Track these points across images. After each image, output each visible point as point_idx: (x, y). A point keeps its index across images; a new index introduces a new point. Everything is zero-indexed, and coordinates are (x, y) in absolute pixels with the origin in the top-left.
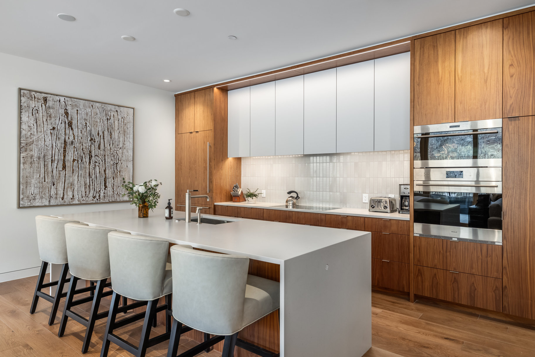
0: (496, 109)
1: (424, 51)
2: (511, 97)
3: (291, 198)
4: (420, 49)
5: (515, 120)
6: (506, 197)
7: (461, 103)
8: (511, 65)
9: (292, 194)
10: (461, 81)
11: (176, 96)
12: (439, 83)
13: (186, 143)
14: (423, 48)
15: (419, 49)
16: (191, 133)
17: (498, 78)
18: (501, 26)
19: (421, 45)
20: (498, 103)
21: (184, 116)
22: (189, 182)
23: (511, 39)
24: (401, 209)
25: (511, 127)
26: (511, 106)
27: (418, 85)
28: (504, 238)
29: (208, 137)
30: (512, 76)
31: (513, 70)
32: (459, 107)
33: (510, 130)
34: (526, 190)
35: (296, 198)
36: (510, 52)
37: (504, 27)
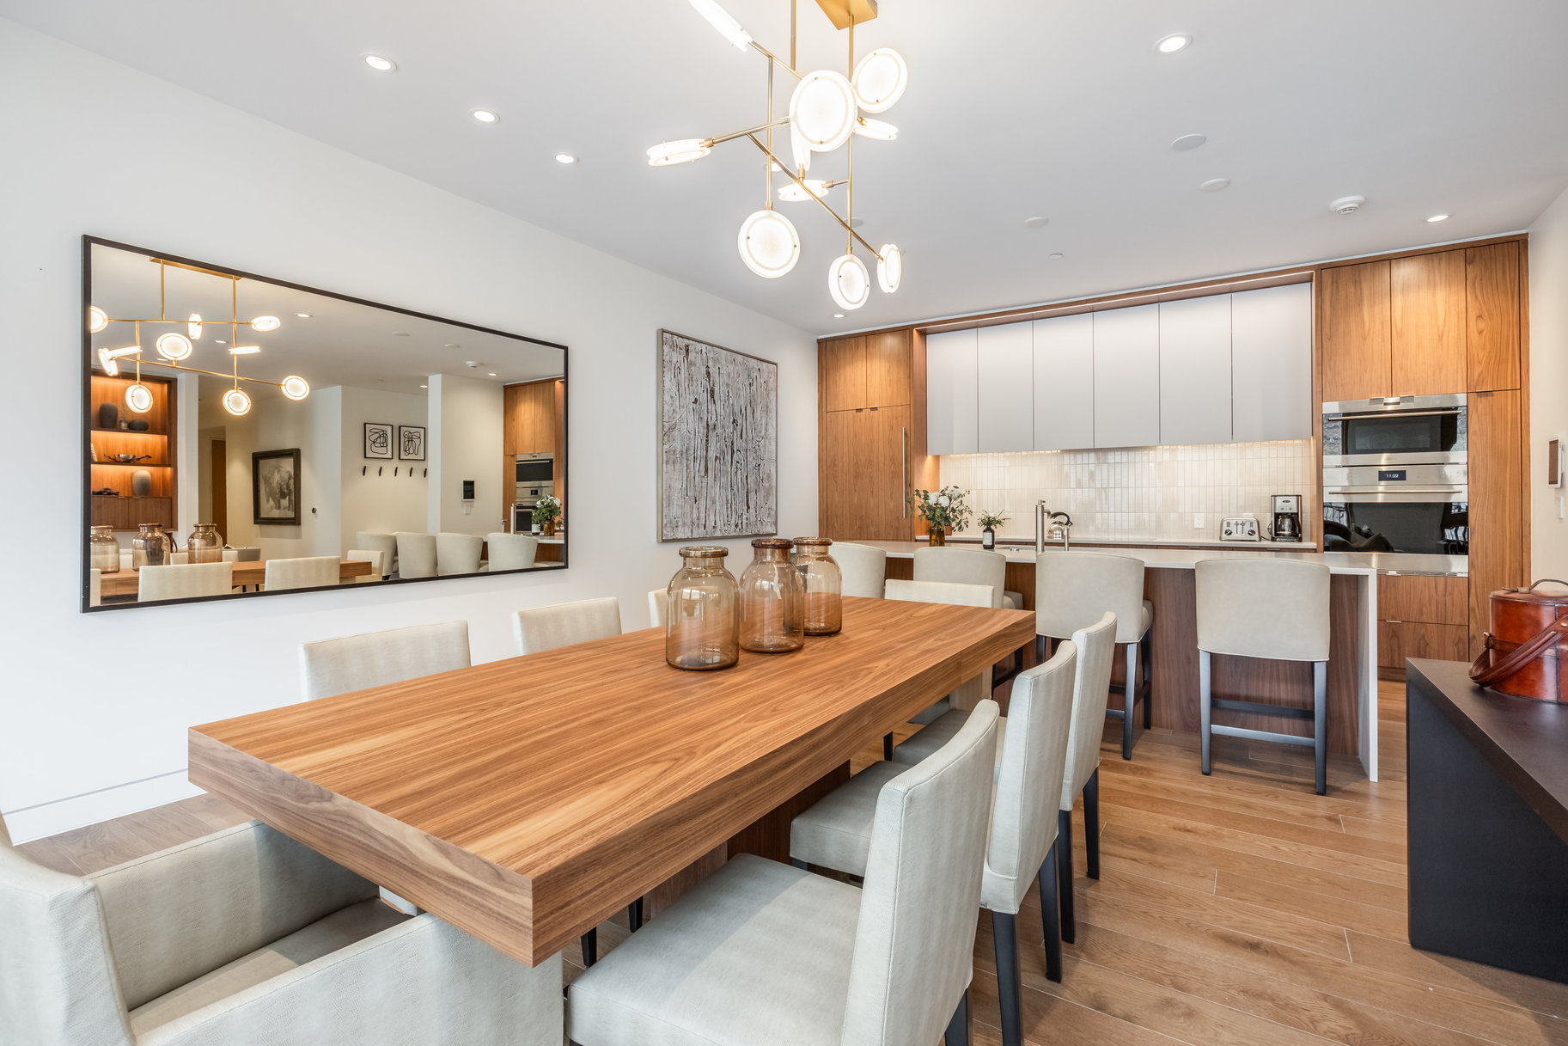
0: (1457, 379)
1: (1338, 288)
2: (1479, 362)
3: (1056, 525)
4: (1332, 284)
5: (1487, 396)
6: (1474, 505)
7: (1401, 369)
8: (1480, 317)
9: (1058, 519)
10: (1401, 337)
11: (820, 342)
12: (1365, 338)
13: (845, 429)
14: (1337, 282)
15: (1329, 283)
16: (860, 410)
17: (1459, 335)
18: (1463, 260)
19: (1333, 278)
20: (1460, 371)
21: (842, 380)
22: (856, 500)
23: (1478, 279)
24: (1276, 534)
25: (1480, 406)
26: (1480, 375)
27: (1329, 339)
28: (1471, 566)
29: (899, 418)
30: (1480, 333)
31: (1482, 325)
32: (1398, 374)
33: (1479, 409)
34: (1504, 496)
35: (1067, 524)
36: (1476, 297)
37: (1468, 262)
